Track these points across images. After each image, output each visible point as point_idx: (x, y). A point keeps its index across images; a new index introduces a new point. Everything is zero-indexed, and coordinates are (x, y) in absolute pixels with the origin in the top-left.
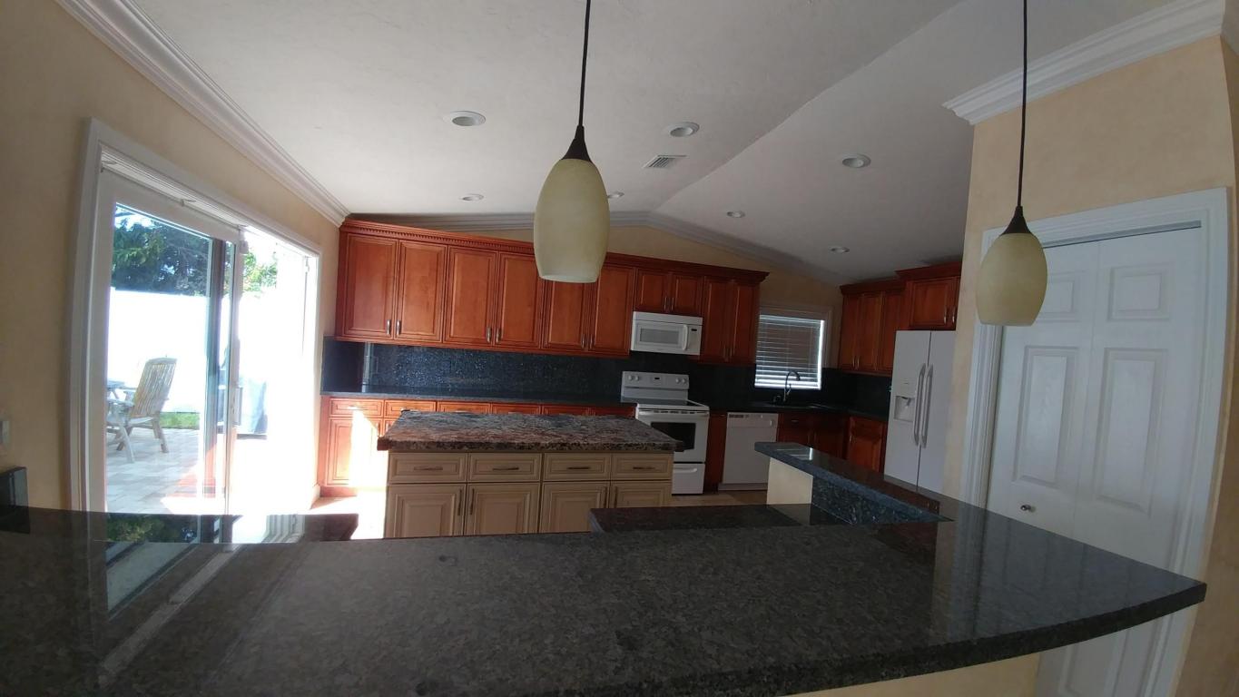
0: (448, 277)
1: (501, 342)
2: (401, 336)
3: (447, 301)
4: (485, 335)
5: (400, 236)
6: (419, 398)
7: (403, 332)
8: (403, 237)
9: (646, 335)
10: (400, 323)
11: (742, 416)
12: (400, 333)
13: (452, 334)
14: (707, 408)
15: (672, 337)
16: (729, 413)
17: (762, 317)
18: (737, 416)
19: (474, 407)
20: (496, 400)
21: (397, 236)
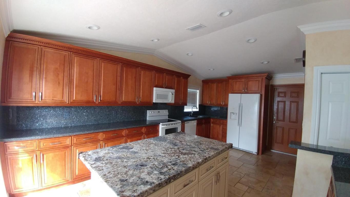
0: (70, 69)
1: (101, 102)
2: (42, 101)
3: (71, 82)
4: (93, 98)
5: (41, 44)
6: (60, 136)
7: (43, 98)
8: (43, 45)
9: (158, 96)
10: (42, 93)
11: (188, 123)
12: (42, 99)
13: (74, 98)
14: (180, 121)
15: (166, 97)
16: (185, 122)
17: (189, 90)
18: (187, 123)
19: (93, 135)
20: (105, 130)
21: (40, 44)
